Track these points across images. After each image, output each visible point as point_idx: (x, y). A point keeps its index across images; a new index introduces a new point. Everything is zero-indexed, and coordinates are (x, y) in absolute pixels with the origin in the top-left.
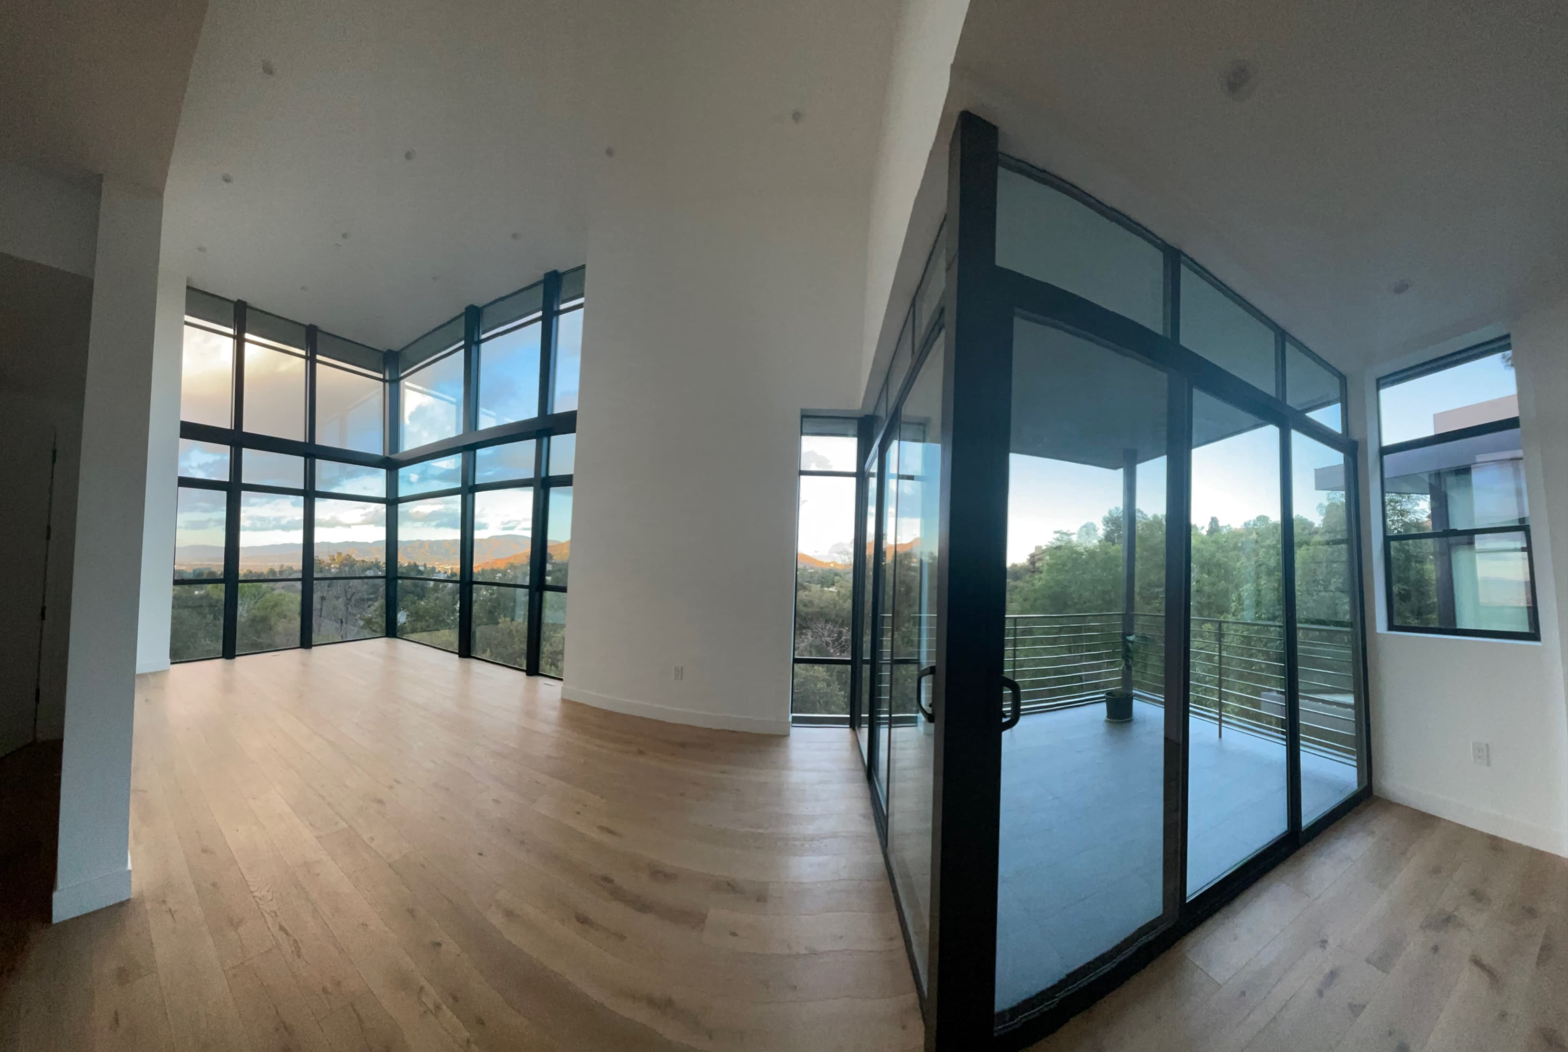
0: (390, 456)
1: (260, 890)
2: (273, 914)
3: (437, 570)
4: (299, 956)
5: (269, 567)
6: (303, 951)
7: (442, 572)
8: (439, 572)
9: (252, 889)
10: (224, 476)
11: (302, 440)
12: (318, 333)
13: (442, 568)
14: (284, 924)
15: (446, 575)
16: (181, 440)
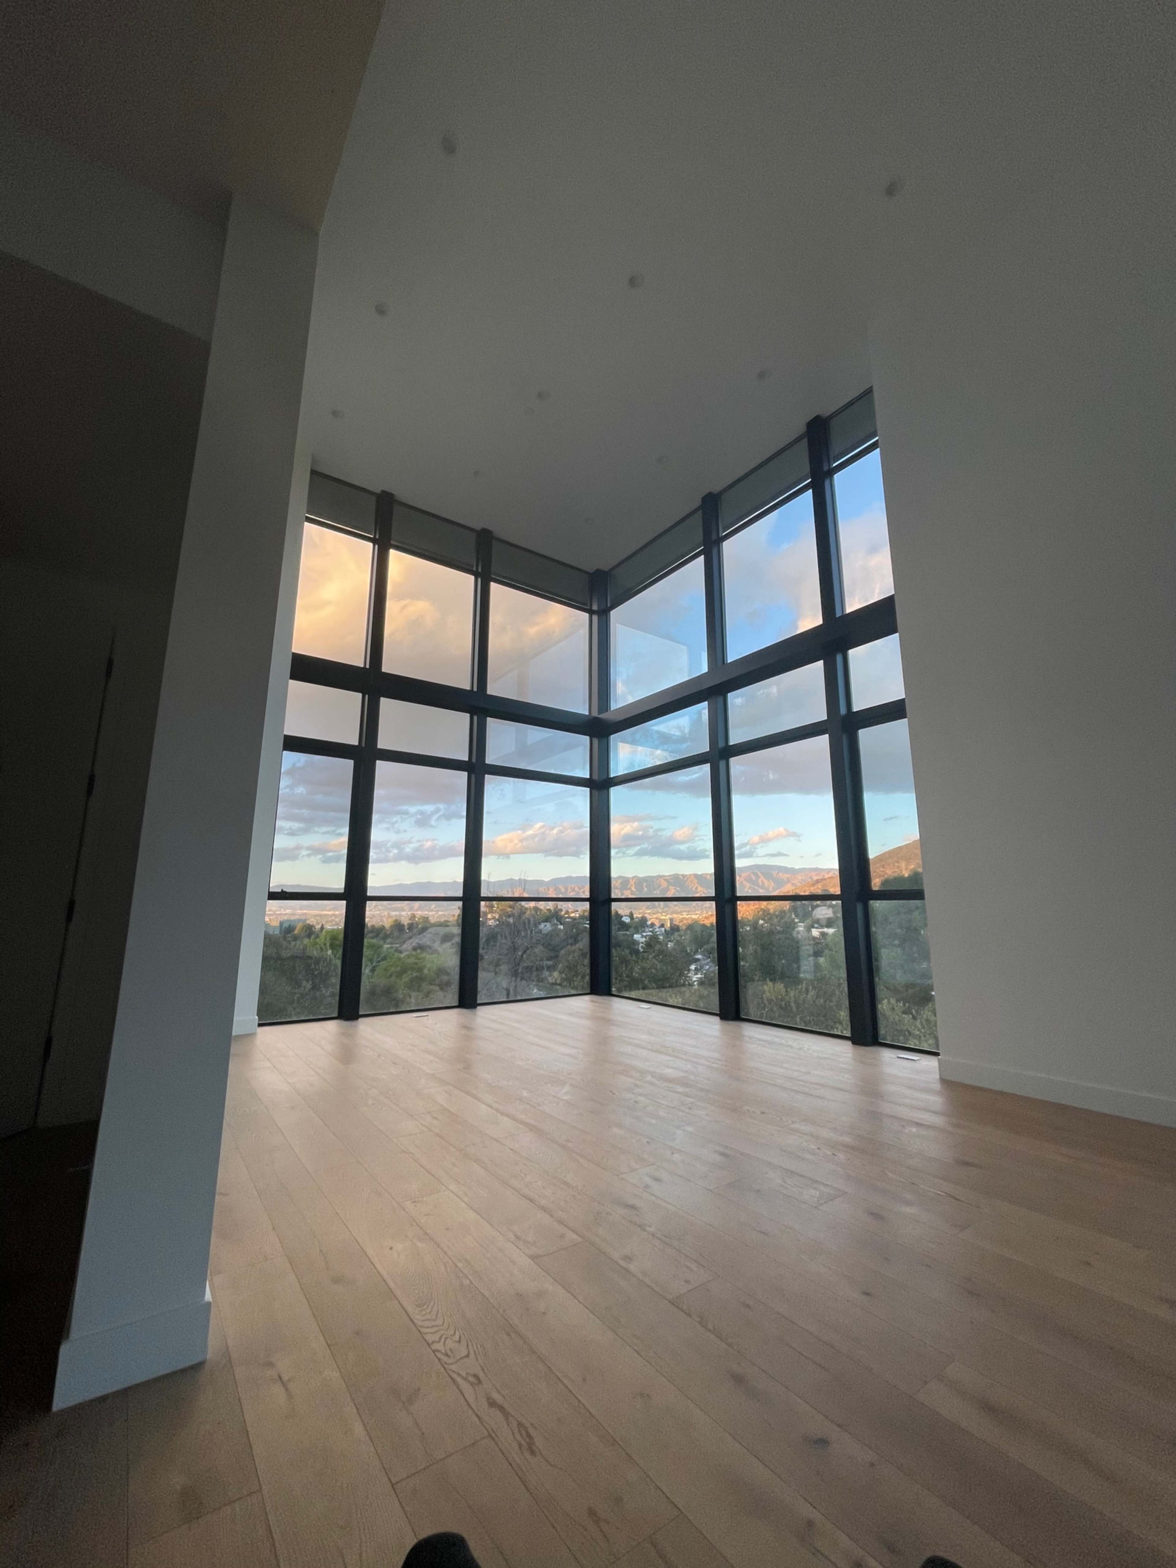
0: (599, 716)
1: (443, 1340)
2: (471, 1379)
3: (649, 923)
4: (533, 1453)
5: (394, 919)
6: (539, 1442)
7: (657, 924)
8: (653, 925)
9: (430, 1338)
10: (351, 737)
11: (467, 687)
12: (494, 542)
13: (657, 918)
14: (495, 1396)
15: (663, 929)
16: (291, 681)
